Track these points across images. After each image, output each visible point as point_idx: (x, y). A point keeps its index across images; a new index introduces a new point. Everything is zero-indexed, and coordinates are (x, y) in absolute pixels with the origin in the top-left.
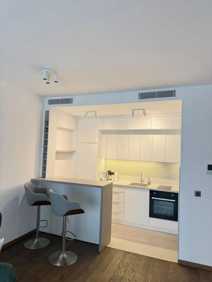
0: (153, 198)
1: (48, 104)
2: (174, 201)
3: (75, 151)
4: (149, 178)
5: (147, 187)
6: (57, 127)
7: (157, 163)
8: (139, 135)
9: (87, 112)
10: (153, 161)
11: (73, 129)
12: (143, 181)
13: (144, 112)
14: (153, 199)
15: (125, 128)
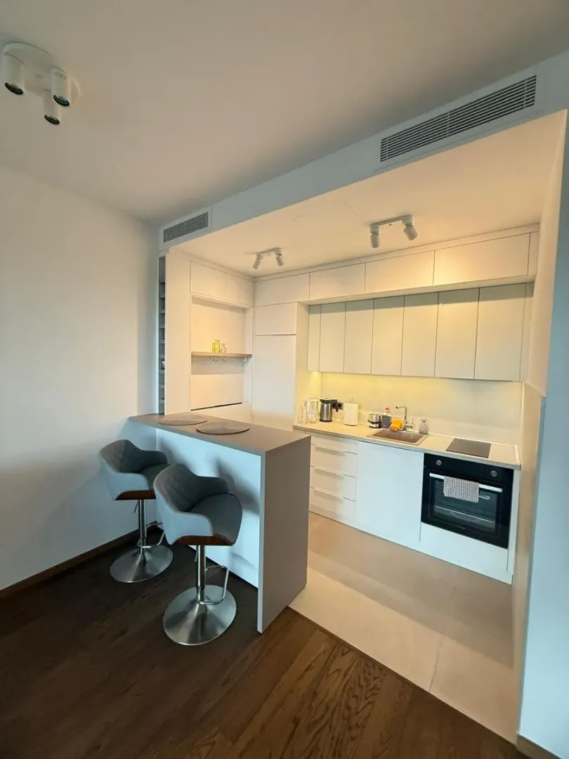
0: (431, 475)
1: (165, 241)
2: (499, 490)
4: (424, 418)
5: (417, 443)
6: (193, 298)
9: (259, 256)
10: (436, 376)
11: (247, 307)
12: (411, 427)
13: (409, 226)
14: (432, 478)
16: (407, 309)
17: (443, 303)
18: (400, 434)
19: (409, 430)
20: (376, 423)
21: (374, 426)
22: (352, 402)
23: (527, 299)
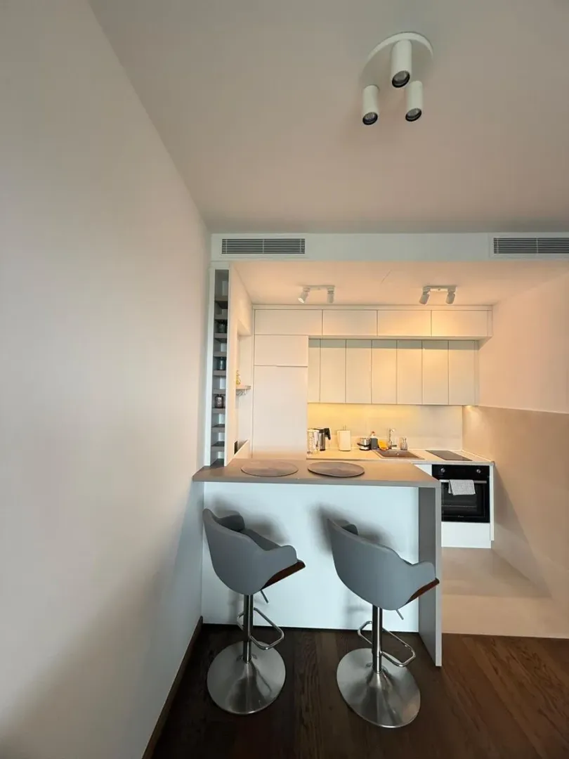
1: (224, 252)
2: (485, 482)
3: (249, 388)
7: (419, 407)
8: (394, 350)
9: (307, 289)
12: (394, 446)
13: (451, 293)
15: (372, 334)
16: (400, 351)
17: (426, 349)
18: (388, 453)
19: (393, 448)
20: (367, 446)
21: (363, 448)
22: (344, 429)
23: (476, 351)
